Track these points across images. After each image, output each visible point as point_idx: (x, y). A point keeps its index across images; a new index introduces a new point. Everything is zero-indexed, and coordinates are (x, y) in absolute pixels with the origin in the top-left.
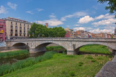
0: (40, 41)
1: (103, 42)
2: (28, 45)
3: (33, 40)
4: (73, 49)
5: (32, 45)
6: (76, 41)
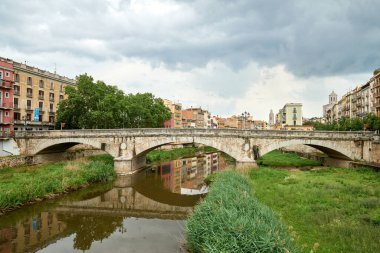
0: (152, 136)
1: (325, 139)
2: (107, 149)
3: (124, 132)
4: (252, 157)
5: (120, 150)
6: (262, 138)
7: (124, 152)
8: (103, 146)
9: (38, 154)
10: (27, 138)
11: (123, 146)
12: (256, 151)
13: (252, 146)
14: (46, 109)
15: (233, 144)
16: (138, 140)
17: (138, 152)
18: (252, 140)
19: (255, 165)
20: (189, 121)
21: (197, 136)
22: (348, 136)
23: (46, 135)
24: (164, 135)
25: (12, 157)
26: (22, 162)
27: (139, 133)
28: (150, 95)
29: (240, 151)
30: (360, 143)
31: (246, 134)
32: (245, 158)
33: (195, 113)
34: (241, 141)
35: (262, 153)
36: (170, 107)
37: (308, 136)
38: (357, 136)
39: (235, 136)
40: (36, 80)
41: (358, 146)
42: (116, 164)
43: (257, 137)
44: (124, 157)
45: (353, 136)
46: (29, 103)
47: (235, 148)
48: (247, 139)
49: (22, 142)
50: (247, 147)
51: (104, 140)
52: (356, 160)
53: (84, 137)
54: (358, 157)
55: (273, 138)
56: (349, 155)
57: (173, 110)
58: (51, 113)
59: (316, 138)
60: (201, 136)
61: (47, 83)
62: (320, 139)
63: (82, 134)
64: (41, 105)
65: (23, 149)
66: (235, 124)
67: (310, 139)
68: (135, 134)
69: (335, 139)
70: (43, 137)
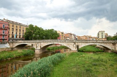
2: (33, 46)
3: (38, 41)
4: (77, 49)
5: (37, 46)
6: (80, 42)
7: (38, 47)
8: (32, 45)
9: (15, 47)
10: (12, 43)
11: (38, 45)
12: (78, 47)
13: (76, 45)
14: (22, 34)
15: (70, 45)
16: (42, 43)
17: (42, 47)
18: (76, 43)
19: (77, 51)
20: (67, 37)
21: (59, 42)
22: (110, 42)
23: (17, 42)
24: (49, 42)
25: (7, 48)
26: (10, 49)
27: (42, 41)
28: (53, 29)
29: (72, 47)
30: (114, 44)
31: (74, 41)
32: (74, 49)
33: (69, 35)
34: (73, 44)
35: (80, 47)
36: (60, 33)
37: (95, 42)
38: (113, 42)
39: (71, 42)
40: (19, 26)
41: (113, 45)
42: (35, 50)
43: (78, 42)
44: (37, 48)
45: (112, 42)
46: (16, 33)
47: (71, 46)
48: (75, 43)
49: (11, 44)
50: (75, 45)
51: (32, 43)
52: (113, 50)
53: (27, 42)
54: (114, 49)
55: (83, 42)
56: (110, 49)
57: (61, 34)
58: (23, 36)
59: (98, 43)
60: (60, 42)
61: (22, 27)
62: (99, 43)
63: (26, 42)
64: (20, 33)
65: (11, 46)
66: (84, 38)
67: (96, 43)
68: (41, 41)
69: (105, 43)
70: (16, 43)
